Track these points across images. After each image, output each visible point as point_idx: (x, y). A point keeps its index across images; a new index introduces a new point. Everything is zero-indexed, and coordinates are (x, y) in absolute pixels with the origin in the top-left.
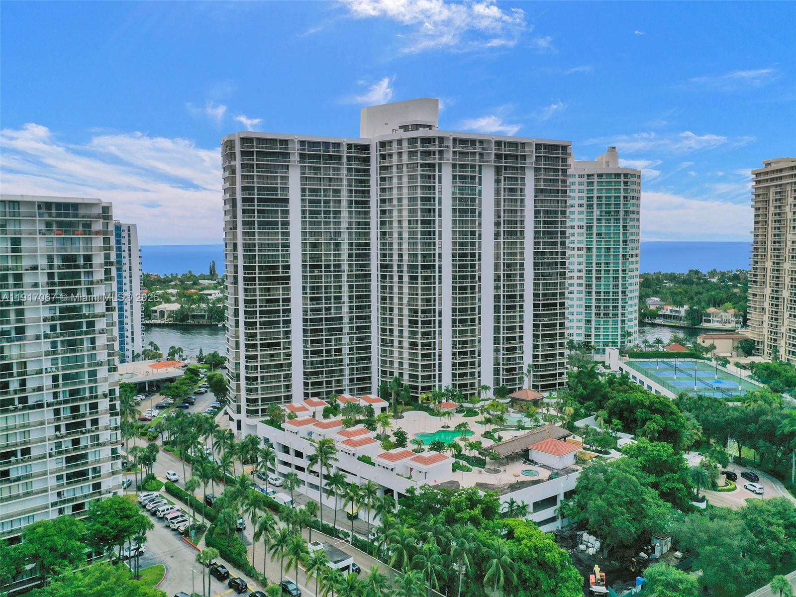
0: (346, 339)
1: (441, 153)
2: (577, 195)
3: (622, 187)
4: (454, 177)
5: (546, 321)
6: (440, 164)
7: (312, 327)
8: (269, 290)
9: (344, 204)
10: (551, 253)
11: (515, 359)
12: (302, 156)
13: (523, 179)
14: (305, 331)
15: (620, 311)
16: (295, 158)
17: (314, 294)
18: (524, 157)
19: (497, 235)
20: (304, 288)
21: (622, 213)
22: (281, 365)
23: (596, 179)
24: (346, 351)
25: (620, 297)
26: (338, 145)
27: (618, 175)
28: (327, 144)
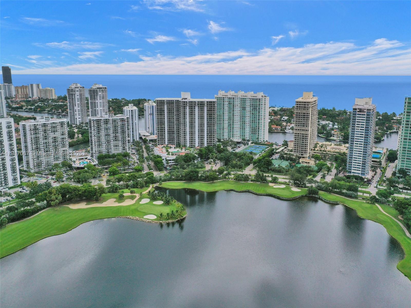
0: (175, 135)
1: (186, 104)
2: (248, 103)
3: (258, 102)
4: (189, 108)
5: (210, 135)
6: (186, 106)
7: (169, 132)
8: (161, 126)
9: (175, 111)
10: (211, 122)
11: (203, 141)
12: (167, 103)
13: (204, 108)
14: (168, 133)
15: (257, 133)
16: (166, 103)
17: (169, 127)
18: (204, 104)
19: (198, 118)
20: (167, 126)
21: (258, 109)
22: (163, 139)
23: (252, 100)
24: (175, 137)
25: (257, 129)
26: (173, 101)
27: (257, 99)
28: (171, 101)
